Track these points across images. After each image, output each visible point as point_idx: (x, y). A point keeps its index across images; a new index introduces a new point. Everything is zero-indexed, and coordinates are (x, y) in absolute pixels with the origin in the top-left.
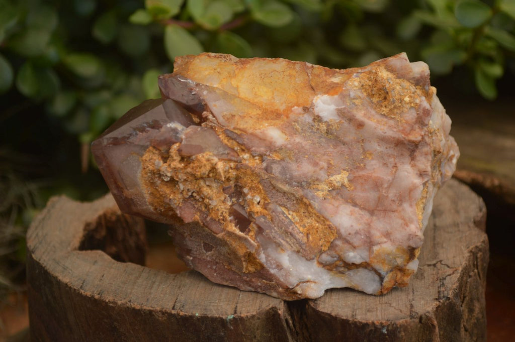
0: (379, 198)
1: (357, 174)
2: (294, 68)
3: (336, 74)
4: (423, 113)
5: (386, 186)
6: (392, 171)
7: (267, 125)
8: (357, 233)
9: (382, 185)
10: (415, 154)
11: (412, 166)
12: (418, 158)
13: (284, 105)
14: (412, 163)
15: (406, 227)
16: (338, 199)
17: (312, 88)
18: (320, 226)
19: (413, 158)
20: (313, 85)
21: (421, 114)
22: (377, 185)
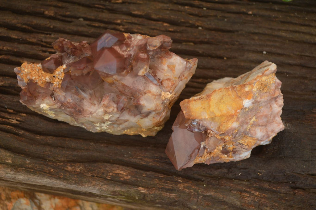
0: (268, 120)
1: (258, 115)
2: (229, 91)
3: (246, 86)
4: (278, 84)
5: (269, 116)
6: (270, 109)
7: (231, 123)
8: (264, 136)
9: (268, 116)
10: (277, 99)
11: (277, 104)
12: (278, 101)
13: (233, 110)
14: (276, 103)
15: (279, 127)
16: (253, 126)
17: (240, 97)
18: (252, 140)
19: (276, 101)
20: (239, 95)
21: (277, 85)
22: (266, 116)
